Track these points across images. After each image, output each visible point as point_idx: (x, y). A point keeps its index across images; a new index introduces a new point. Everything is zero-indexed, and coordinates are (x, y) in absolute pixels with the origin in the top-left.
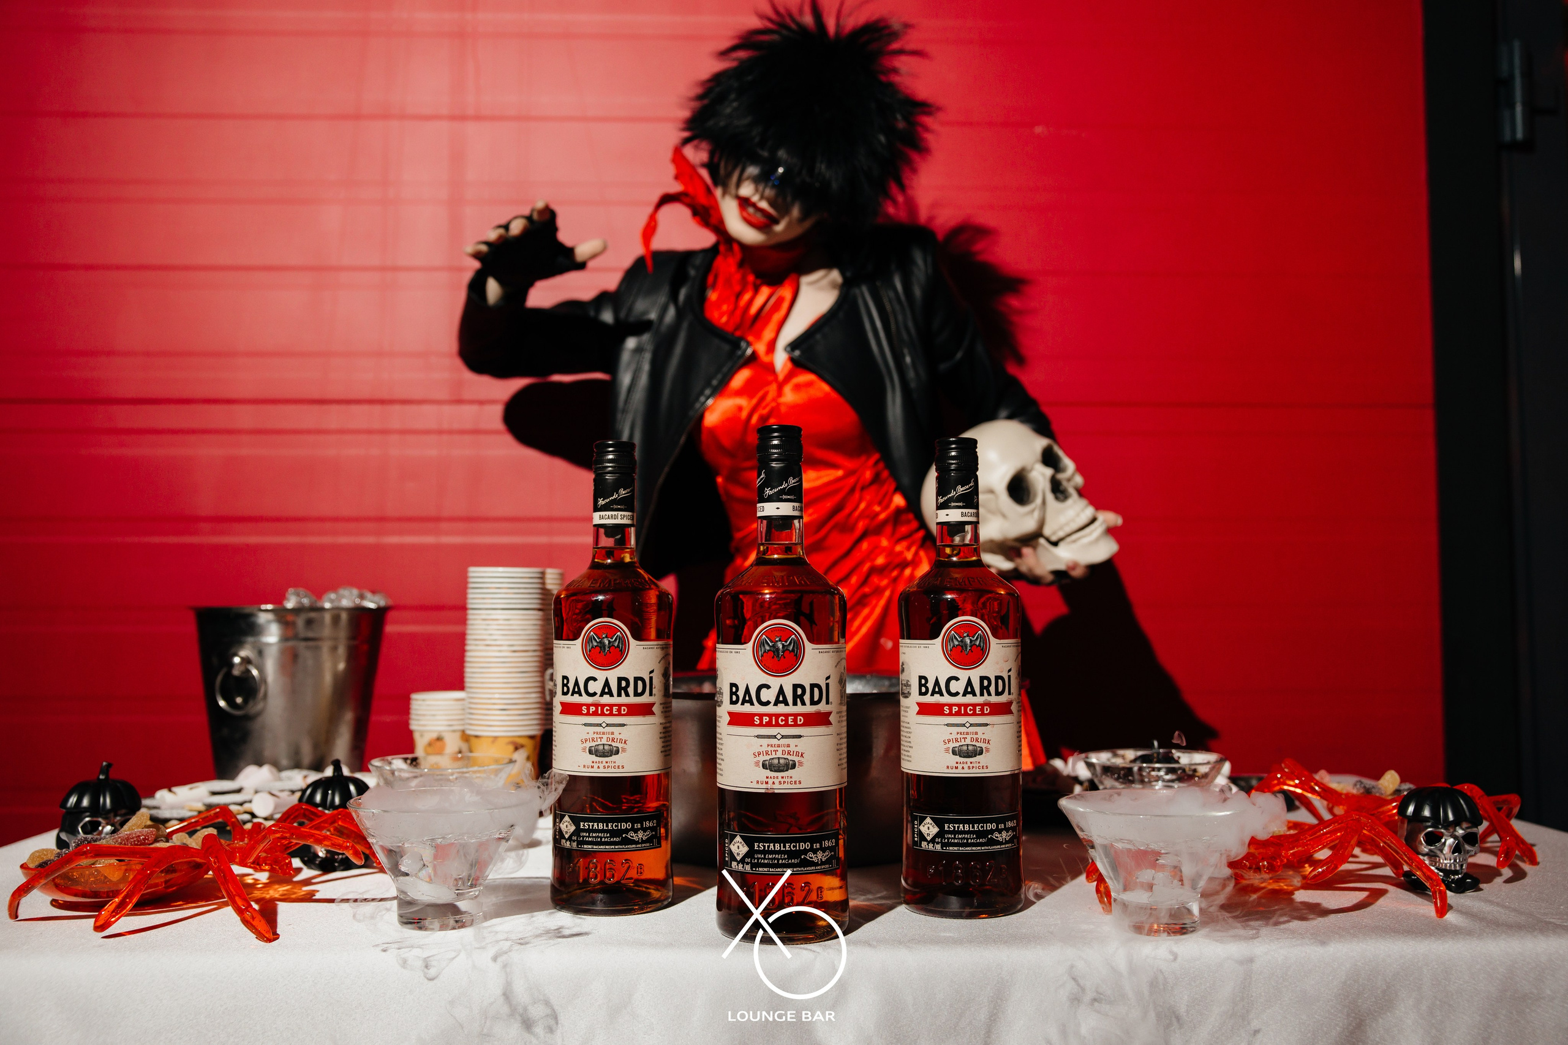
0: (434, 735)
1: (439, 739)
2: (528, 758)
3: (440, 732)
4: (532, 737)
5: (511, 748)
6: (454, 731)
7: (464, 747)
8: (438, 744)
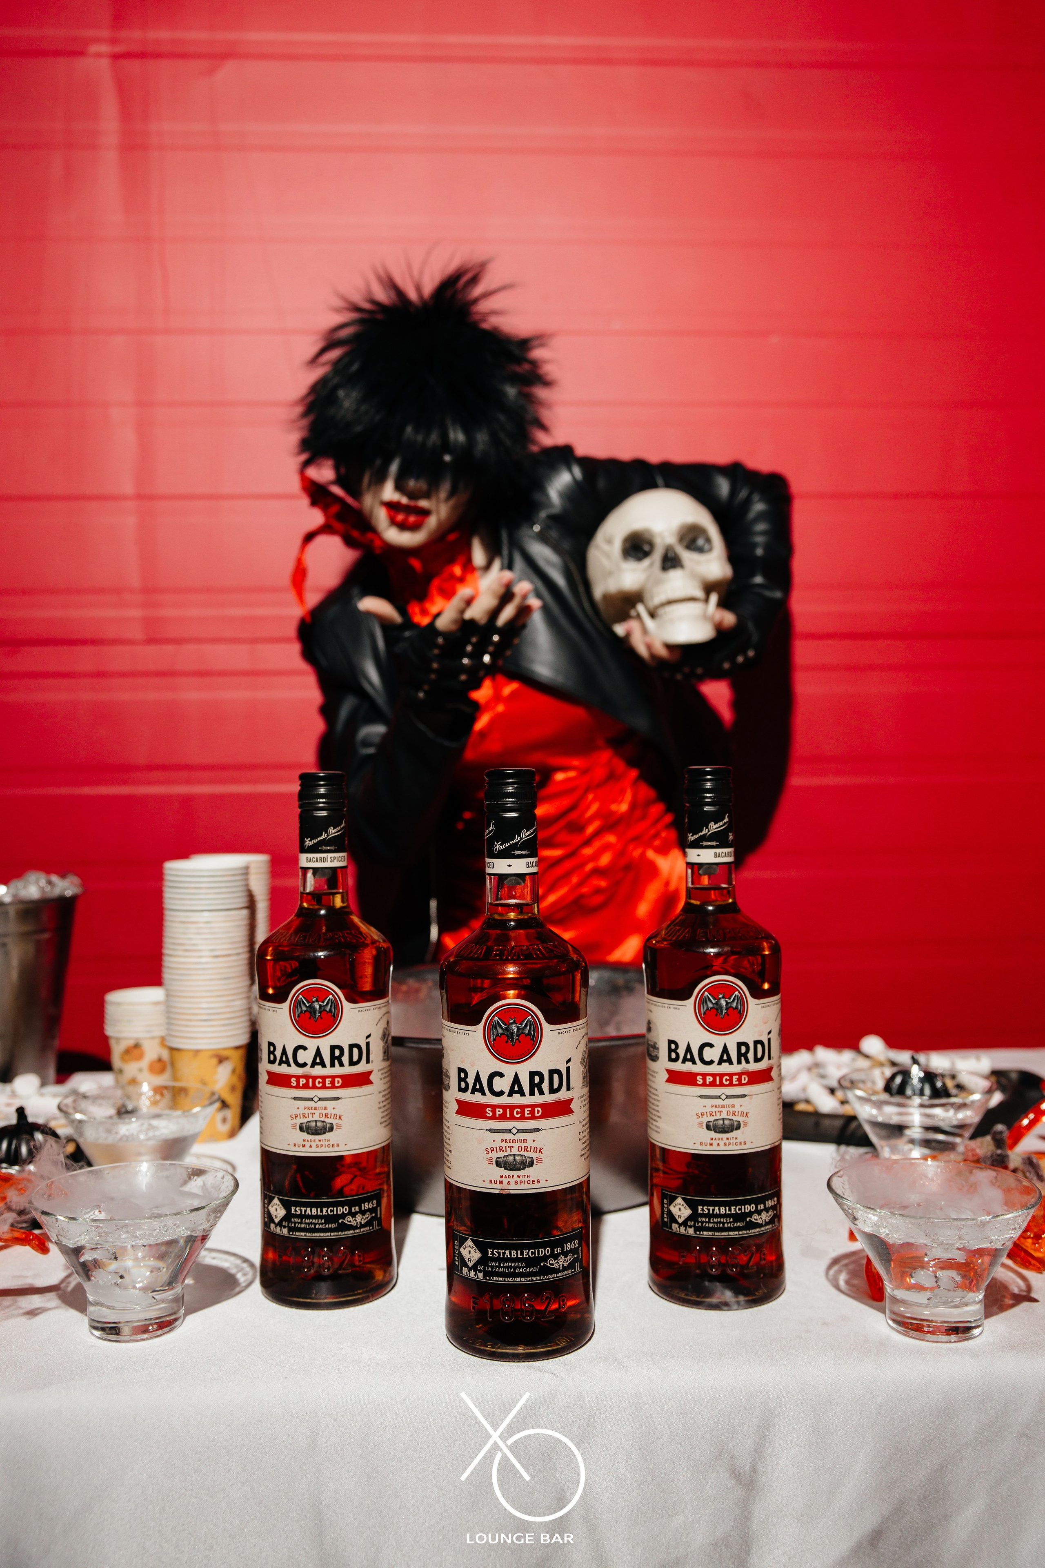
0: (131, 1043)
1: (137, 1046)
2: (234, 1071)
3: (137, 1039)
4: (237, 1048)
5: (215, 1061)
6: (153, 1038)
7: (165, 1055)
8: (136, 1052)
